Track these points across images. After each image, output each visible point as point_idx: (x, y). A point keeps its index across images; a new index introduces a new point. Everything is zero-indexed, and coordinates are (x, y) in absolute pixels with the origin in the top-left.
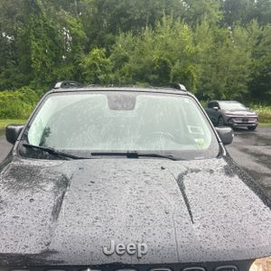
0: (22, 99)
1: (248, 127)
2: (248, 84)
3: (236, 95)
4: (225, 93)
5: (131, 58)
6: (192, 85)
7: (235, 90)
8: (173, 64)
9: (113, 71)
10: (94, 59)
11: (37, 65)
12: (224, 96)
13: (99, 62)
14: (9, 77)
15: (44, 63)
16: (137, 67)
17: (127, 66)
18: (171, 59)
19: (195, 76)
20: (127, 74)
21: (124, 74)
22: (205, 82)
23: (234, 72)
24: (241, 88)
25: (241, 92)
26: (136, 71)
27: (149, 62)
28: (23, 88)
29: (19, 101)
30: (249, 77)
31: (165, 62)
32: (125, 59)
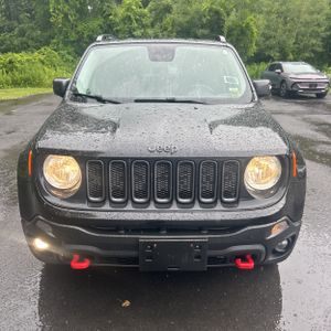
0: (43, 62)
1: (317, 94)
2: (323, 40)
3: (307, 55)
4: (293, 52)
5: (174, 6)
6: (251, 42)
7: (306, 48)
8: (228, 15)
9: (153, 25)
10: (128, 10)
11: (57, 19)
12: (291, 57)
13: (135, 14)
14: (24, 36)
15: (66, 15)
16: (182, 19)
17: (168, 18)
18: (225, 8)
19: (255, 30)
20: (170, 29)
21: (166, 29)
22: (268, 38)
23: (307, 24)
24: (313, 45)
25: (313, 51)
26: (180, 25)
27: (197, 12)
28: (42, 49)
29: (40, 65)
30: (326, 30)
31: (217, 13)
32: (168, 9)
